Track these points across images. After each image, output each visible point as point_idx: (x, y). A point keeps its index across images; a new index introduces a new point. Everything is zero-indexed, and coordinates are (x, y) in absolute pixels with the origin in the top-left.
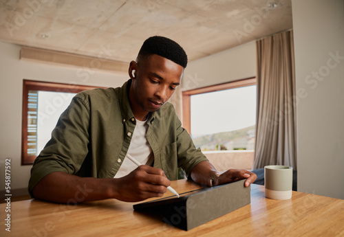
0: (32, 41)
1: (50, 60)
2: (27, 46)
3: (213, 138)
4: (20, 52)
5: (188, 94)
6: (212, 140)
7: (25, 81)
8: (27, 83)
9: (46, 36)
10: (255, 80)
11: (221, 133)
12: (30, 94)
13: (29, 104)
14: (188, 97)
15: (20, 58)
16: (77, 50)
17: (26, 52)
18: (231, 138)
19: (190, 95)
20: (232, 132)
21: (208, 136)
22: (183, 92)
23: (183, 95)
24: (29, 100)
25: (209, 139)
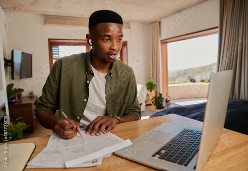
0: (51, 11)
1: (64, 24)
2: (48, 15)
3: (185, 72)
4: (45, 19)
5: (164, 42)
6: (185, 74)
7: (49, 39)
8: (51, 41)
9: (60, 7)
10: (218, 30)
11: (191, 69)
12: (53, 48)
13: (54, 55)
14: (165, 44)
15: (45, 24)
16: (82, 15)
17: (49, 19)
18: (199, 72)
19: (166, 43)
20: (200, 68)
21: (181, 71)
22: (161, 41)
23: (161, 43)
24: (53, 53)
25: (182, 73)
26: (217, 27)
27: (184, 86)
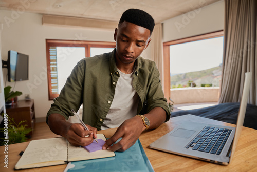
0: (50, 10)
1: (63, 24)
2: (46, 14)
3: (185, 76)
4: (42, 19)
5: (167, 45)
6: (185, 78)
7: (47, 40)
8: (49, 41)
9: (60, 6)
10: (223, 33)
11: (192, 73)
12: (51, 49)
13: (51, 57)
14: (167, 47)
15: (42, 23)
16: (82, 15)
17: (46, 18)
18: (199, 77)
19: (169, 45)
20: (200, 72)
21: (181, 74)
22: (164, 43)
23: (164, 46)
24: (51, 54)
25: (182, 77)
26: (222, 30)
27: (186, 90)
